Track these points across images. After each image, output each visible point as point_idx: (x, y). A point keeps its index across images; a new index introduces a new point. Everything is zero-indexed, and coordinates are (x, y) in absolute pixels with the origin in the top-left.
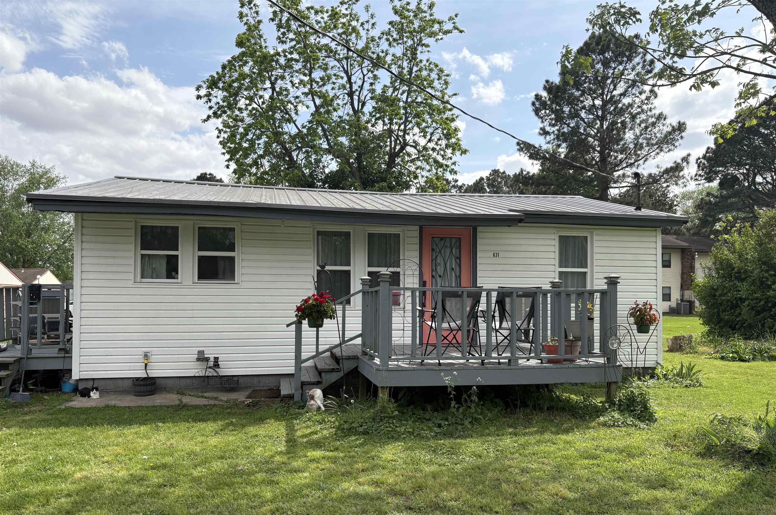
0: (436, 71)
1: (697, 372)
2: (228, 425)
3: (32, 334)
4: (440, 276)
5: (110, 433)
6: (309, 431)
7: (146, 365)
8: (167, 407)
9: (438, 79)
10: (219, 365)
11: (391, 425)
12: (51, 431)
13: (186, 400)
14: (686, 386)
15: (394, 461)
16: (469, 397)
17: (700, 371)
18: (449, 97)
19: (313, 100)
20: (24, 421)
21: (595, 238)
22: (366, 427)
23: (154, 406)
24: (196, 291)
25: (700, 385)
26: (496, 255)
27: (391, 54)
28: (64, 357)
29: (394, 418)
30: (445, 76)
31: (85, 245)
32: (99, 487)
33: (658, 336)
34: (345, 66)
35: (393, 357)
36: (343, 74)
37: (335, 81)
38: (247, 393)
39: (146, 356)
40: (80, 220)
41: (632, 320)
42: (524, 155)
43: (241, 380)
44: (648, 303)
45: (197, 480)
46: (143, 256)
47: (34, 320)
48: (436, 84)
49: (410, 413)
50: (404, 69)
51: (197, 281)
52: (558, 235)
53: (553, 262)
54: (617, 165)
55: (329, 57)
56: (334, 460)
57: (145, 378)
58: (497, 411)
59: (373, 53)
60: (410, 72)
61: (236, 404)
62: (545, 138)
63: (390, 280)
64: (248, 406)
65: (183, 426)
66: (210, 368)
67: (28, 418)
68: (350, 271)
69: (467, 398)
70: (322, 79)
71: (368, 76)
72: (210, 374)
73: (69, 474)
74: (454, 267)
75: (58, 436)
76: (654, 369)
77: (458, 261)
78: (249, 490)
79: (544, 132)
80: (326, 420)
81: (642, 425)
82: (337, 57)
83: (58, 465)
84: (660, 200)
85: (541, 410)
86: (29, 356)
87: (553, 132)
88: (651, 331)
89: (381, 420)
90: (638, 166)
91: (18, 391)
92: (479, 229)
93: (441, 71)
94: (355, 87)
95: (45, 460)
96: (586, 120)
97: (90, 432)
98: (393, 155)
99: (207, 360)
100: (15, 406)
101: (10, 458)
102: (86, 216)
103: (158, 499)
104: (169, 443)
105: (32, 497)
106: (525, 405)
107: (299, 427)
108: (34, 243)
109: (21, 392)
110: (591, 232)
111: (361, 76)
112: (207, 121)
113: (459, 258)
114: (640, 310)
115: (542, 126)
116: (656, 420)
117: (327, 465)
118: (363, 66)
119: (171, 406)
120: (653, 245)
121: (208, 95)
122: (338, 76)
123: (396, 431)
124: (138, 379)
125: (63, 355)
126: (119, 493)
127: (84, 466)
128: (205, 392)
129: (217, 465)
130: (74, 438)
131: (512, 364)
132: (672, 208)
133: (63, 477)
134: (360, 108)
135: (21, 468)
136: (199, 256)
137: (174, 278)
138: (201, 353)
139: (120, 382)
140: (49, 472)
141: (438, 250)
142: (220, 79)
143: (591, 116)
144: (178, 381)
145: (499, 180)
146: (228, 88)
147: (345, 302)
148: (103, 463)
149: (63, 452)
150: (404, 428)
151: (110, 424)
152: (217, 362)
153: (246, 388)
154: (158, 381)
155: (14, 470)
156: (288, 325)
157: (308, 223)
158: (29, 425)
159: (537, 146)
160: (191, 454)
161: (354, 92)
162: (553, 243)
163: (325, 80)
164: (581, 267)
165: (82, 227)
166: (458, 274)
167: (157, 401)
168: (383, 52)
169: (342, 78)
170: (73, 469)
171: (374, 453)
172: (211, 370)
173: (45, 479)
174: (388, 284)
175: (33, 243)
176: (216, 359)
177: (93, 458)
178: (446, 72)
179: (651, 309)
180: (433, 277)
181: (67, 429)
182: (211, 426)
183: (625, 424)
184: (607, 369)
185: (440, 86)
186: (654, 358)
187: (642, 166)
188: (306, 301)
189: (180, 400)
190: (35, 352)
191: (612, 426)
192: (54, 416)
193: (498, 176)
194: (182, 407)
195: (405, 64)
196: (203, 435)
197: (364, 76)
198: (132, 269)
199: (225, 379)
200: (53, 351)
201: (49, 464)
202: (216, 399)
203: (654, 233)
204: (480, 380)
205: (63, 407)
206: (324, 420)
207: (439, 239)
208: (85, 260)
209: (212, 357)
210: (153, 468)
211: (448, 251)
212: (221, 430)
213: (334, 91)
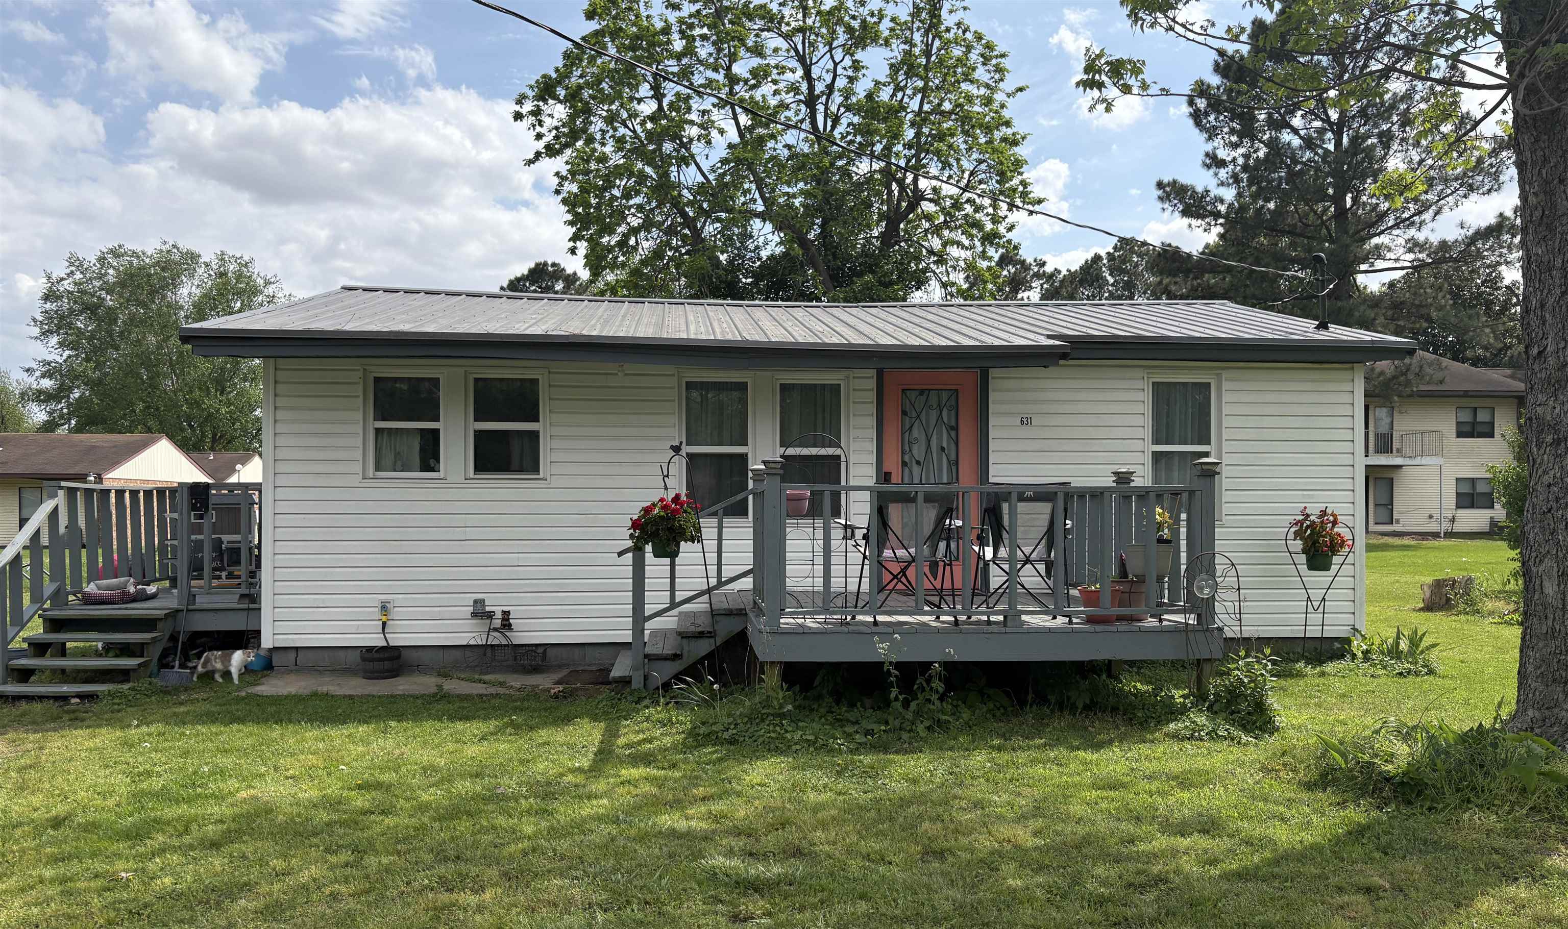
0: (978, 49)
1: (1428, 648)
2: (506, 725)
3: (196, 569)
4: (918, 463)
5: (309, 734)
6: (641, 736)
7: (384, 624)
8: (416, 697)
9: (984, 64)
10: (510, 625)
11: (778, 728)
12: (214, 730)
13: (452, 686)
14: (1401, 674)
15: (765, 785)
16: (928, 681)
17: (1435, 645)
18: (1009, 95)
19: (735, 118)
20: (175, 714)
21: (1226, 385)
22: (735, 731)
23: (392, 696)
24: (469, 494)
25: (1431, 672)
26: (1025, 422)
27: (889, 18)
28: (249, 609)
29: (783, 716)
30: (997, 57)
31: (280, 415)
32: (269, 811)
33: (1357, 577)
34: (800, 47)
35: (787, 610)
36: (793, 63)
37: (777, 77)
38: (556, 676)
39: (384, 608)
40: (272, 371)
41: (1298, 544)
42: (1171, 209)
43: (551, 653)
44: (1329, 511)
45: (423, 808)
46: (378, 431)
47: (199, 545)
48: (981, 74)
49: (823, 710)
50: (915, 46)
51: (472, 476)
52: (1151, 380)
53: (1139, 433)
54: (1373, 225)
55: (769, 30)
56: (660, 783)
57: (383, 647)
58: (985, 709)
59: (854, 18)
60: (927, 53)
61: (533, 694)
62: (1216, 174)
63: (781, 472)
64: (556, 696)
65: (428, 725)
66: (496, 630)
67: (182, 709)
68: (747, 455)
69: (925, 684)
70: (754, 73)
71: (842, 64)
72: (496, 642)
73: (230, 793)
74: (945, 445)
75: (222, 738)
76: (1348, 641)
77: (953, 434)
78: (502, 821)
79: (1214, 162)
80: (674, 719)
81: (1244, 738)
82: (784, 28)
83: (215, 780)
84: (1480, 295)
85: (1073, 709)
86: (190, 607)
87: (1234, 160)
88: (1334, 568)
89: (763, 720)
90: (1421, 223)
91: (173, 667)
92: (993, 373)
93: (989, 46)
94: (819, 87)
95: (195, 773)
96: (1302, 133)
97: (276, 732)
98: (893, 218)
99: (490, 616)
100: (166, 692)
101: (141, 769)
102: (280, 361)
103: (355, 830)
104: (397, 752)
105: (165, 824)
106: (1042, 699)
107: (625, 731)
108: (231, 404)
109: (176, 669)
110: (1217, 374)
111: (830, 65)
112: (533, 162)
113: (956, 428)
114: (1312, 525)
115: (1209, 147)
116: (1278, 729)
117: (647, 788)
118: (835, 44)
119: (422, 696)
120: (1347, 398)
121: (537, 112)
122: (783, 67)
123: (784, 738)
124: (370, 649)
125: (246, 606)
126: (297, 820)
127: (256, 783)
128: (487, 673)
129: (464, 786)
130: (249, 741)
131: (1009, 624)
132: (1508, 309)
133: (219, 797)
134: (829, 128)
135: (157, 784)
136: (476, 431)
137: (432, 470)
138: (478, 603)
139: (341, 654)
140: (199, 790)
141: (914, 414)
142: (559, 82)
143: (1317, 124)
144: (441, 652)
145: (1135, 259)
146: (573, 97)
147: (721, 512)
148: (287, 778)
149: (227, 762)
150: (800, 733)
151: (311, 720)
152: (508, 620)
153: (560, 667)
154: (403, 652)
155: (144, 785)
156: (620, 554)
157: (669, 369)
158: (182, 721)
159: (1200, 189)
160: (428, 769)
161: (818, 97)
162: (1140, 396)
163: (759, 75)
164: (1200, 443)
165: (276, 382)
166: (953, 457)
167: (401, 688)
168: (872, 15)
169: (793, 71)
170: (237, 786)
171: (733, 773)
172: (496, 634)
173: (189, 801)
174: (778, 478)
175: (229, 403)
176: (506, 614)
177: (272, 771)
178: (999, 50)
179: (1335, 523)
180: (904, 464)
181: (241, 727)
182: (475, 727)
183: (1213, 735)
184: (1191, 635)
185: (988, 76)
186: (1348, 619)
187: (1430, 225)
188: (647, 510)
189: (440, 687)
190: (202, 601)
191: (1188, 739)
192: (224, 708)
193: (1132, 251)
194: (441, 697)
195: (917, 37)
196: (458, 741)
197: (836, 64)
198: (358, 455)
199: (522, 650)
200: (230, 599)
201: (202, 777)
202: (502, 684)
203: (1347, 375)
204: (952, 653)
205: (244, 694)
206: (670, 720)
207: (917, 393)
208: (281, 441)
209: (498, 611)
210: (360, 787)
211: (934, 414)
212: (492, 734)
213: (778, 97)
